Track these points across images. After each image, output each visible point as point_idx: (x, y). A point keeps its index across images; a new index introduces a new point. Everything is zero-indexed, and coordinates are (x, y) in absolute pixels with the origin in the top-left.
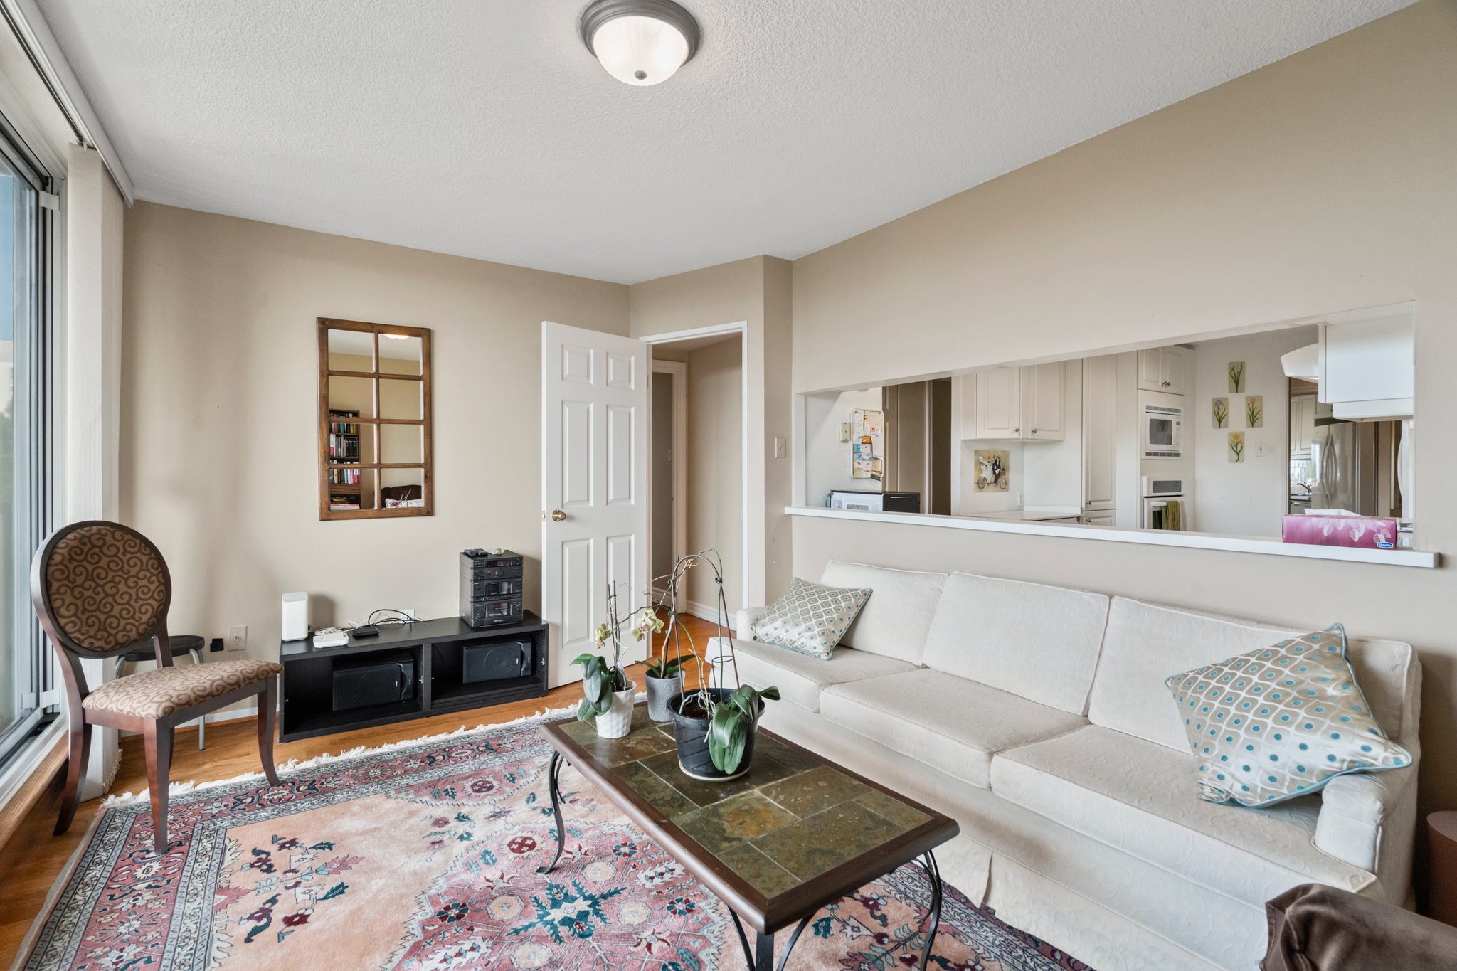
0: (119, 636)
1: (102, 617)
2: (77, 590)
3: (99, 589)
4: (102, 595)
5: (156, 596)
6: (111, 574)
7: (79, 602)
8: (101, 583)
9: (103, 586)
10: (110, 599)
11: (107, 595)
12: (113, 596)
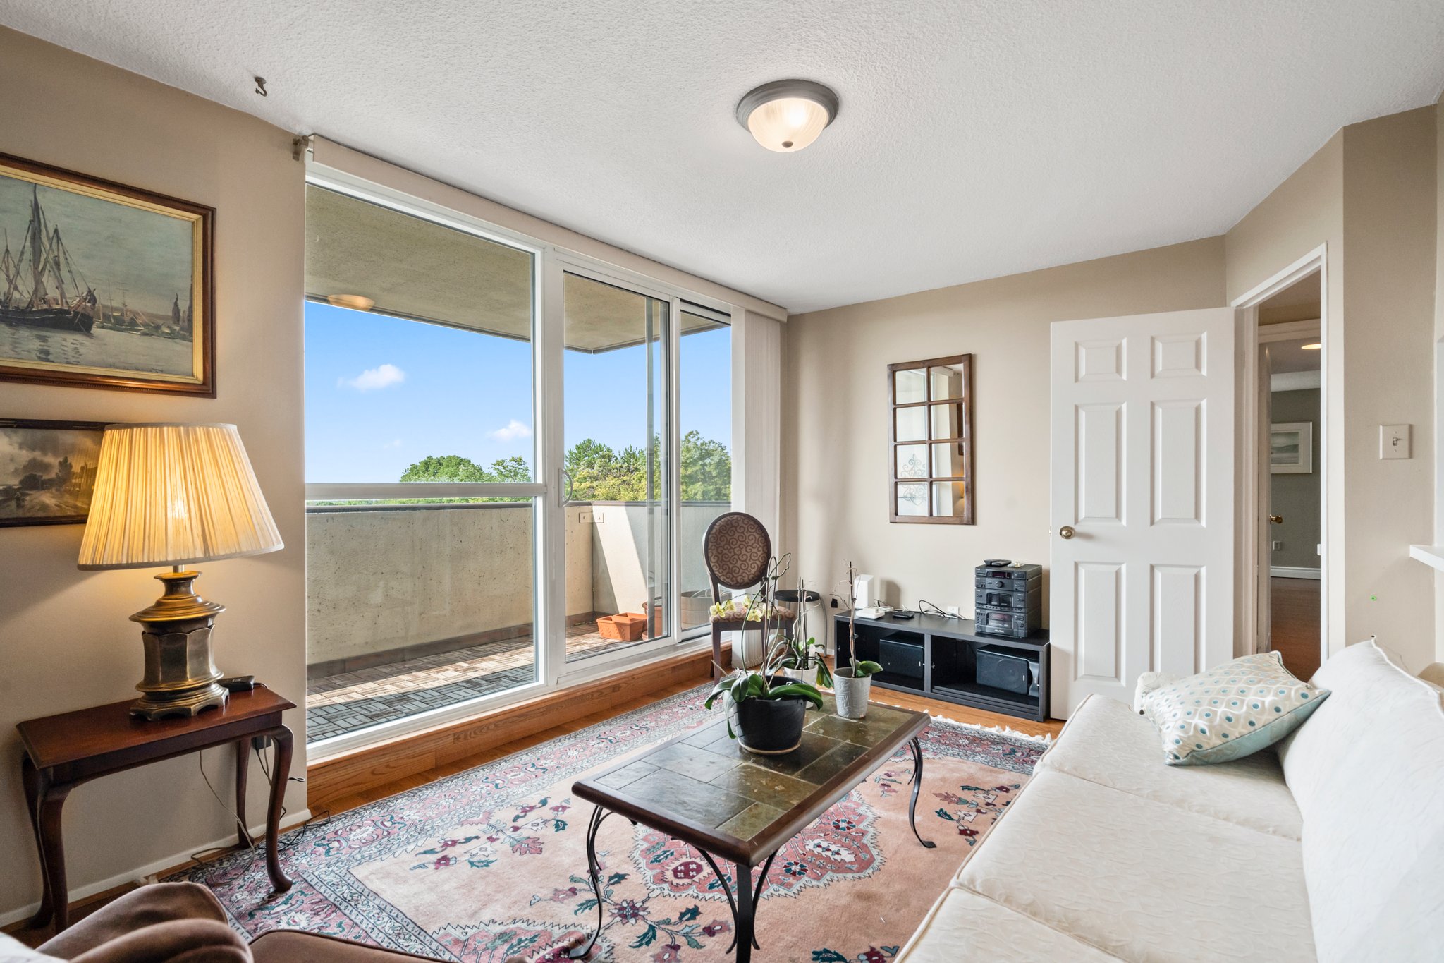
0: (739, 578)
1: (731, 566)
2: (720, 549)
3: (732, 550)
4: (733, 553)
5: (760, 560)
6: (739, 543)
7: (720, 556)
8: (733, 547)
9: (734, 549)
10: (736, 557)
11: (735, 554)
12: (738, 555)
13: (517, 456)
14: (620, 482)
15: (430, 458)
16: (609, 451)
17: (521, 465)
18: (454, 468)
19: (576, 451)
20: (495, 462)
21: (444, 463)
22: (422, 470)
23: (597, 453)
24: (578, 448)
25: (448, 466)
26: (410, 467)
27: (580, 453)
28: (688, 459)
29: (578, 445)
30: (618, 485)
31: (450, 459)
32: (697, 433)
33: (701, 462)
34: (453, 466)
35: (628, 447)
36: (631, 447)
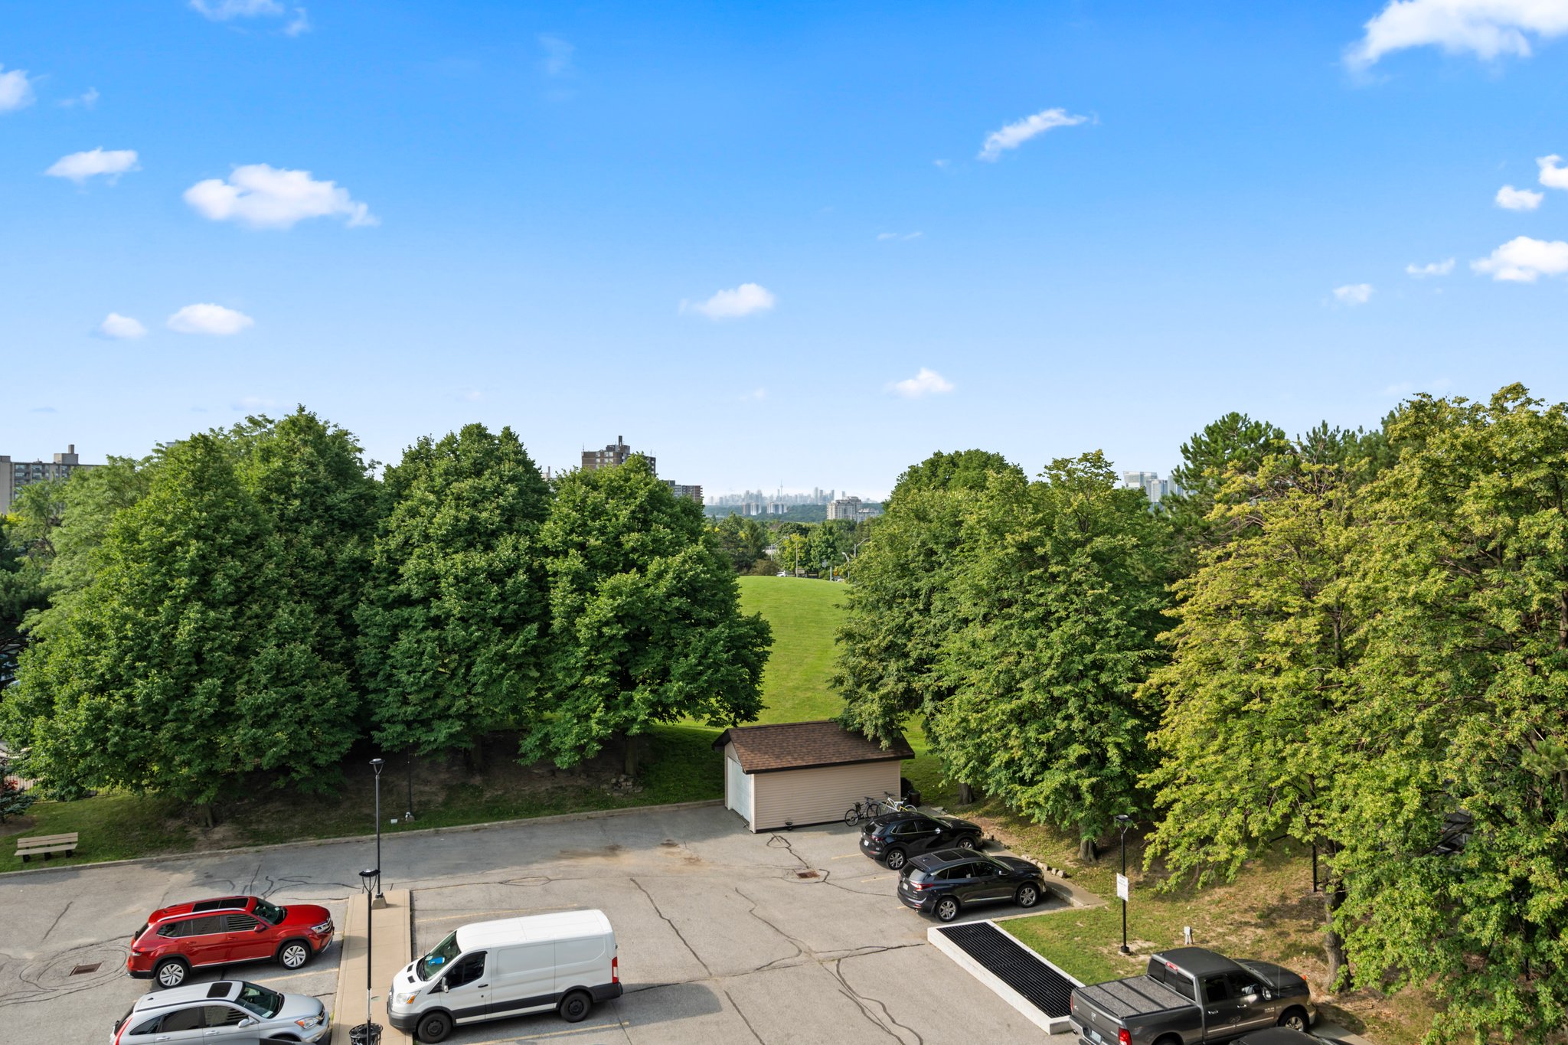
13: (1092, 450)
14: (1321, 503)
15: (939, 455)
16: (1280, 435)
17: (1100, 467)
18: (977, 471)
19: (1205, 439)
20: (1050, 463)
21: (961, 464)
22: (926, 475)
23: (1252, 440)
24: (1210, 431)
25: (967, 468)
26: (907, 470)
27: (1216, 442)
28: (1512, 451)
29: (1211, 425)
30: (1318, 510)
31: (972, 455)
32: (1524, 391)
33: (1549, 459)
34: (975, 469)
35: (1318, 425)
36: (1325, 425)
